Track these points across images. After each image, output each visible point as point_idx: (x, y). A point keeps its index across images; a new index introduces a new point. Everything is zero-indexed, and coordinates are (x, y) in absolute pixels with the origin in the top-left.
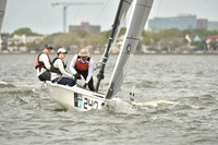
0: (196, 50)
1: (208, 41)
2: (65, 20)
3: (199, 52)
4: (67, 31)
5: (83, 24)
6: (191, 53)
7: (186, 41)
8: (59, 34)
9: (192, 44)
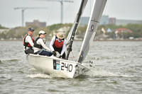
0: (108, 38)
1: (116, 32)
2: (23, 19)
3: (111, 39)
4: (25, 26)
5: (35, 21)
6: (105, 40)
7: (102, 32)
8: (19, 28)
9: (106, 34)
